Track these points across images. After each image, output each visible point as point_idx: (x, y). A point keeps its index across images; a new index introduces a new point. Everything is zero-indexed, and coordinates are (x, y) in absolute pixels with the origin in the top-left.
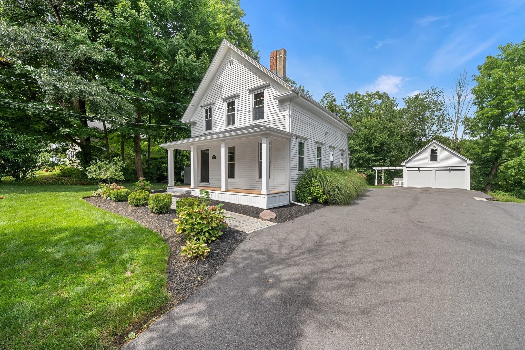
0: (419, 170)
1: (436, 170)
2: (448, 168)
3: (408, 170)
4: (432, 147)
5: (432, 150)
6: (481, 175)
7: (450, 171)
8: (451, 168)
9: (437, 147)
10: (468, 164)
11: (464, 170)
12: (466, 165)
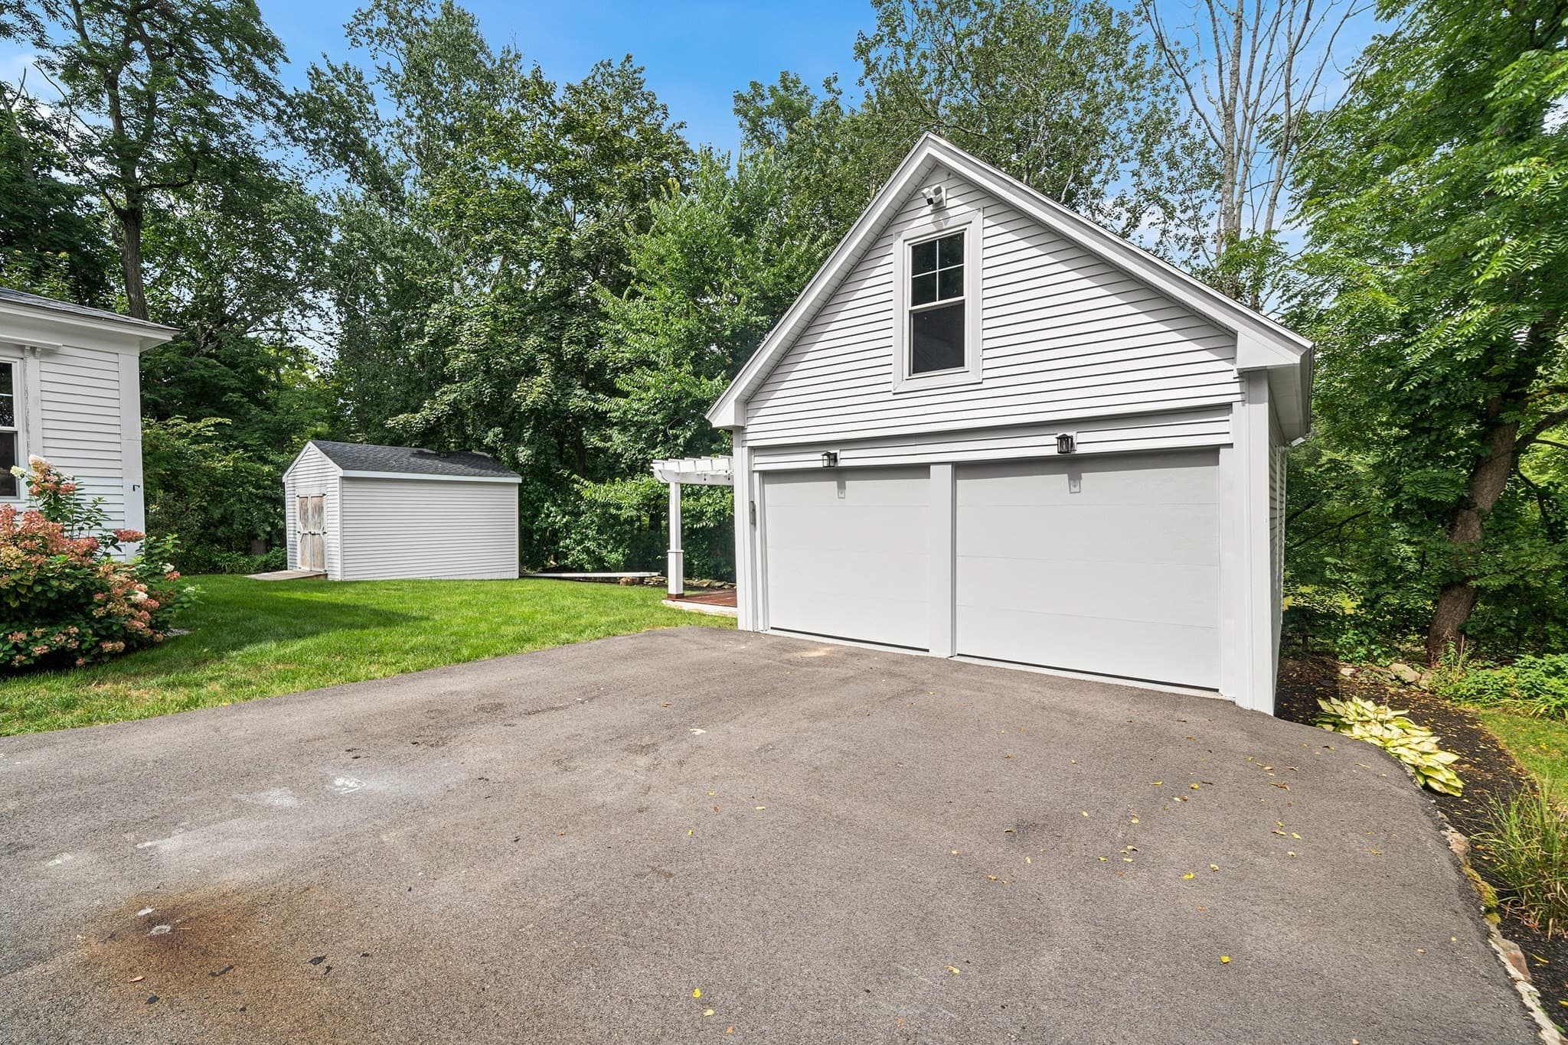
0: (834, 472)
1: (962, 469)
2: (1046, 445)
3: (767, 475)
4: (922, 226)
5: (923, 255)
6: (1398, 514)
7: (1075, 478)
8: (1087, 443)
9: (960, 212)
10: (1249, 377)
11: (1209, 454)
12: (1229, 389)
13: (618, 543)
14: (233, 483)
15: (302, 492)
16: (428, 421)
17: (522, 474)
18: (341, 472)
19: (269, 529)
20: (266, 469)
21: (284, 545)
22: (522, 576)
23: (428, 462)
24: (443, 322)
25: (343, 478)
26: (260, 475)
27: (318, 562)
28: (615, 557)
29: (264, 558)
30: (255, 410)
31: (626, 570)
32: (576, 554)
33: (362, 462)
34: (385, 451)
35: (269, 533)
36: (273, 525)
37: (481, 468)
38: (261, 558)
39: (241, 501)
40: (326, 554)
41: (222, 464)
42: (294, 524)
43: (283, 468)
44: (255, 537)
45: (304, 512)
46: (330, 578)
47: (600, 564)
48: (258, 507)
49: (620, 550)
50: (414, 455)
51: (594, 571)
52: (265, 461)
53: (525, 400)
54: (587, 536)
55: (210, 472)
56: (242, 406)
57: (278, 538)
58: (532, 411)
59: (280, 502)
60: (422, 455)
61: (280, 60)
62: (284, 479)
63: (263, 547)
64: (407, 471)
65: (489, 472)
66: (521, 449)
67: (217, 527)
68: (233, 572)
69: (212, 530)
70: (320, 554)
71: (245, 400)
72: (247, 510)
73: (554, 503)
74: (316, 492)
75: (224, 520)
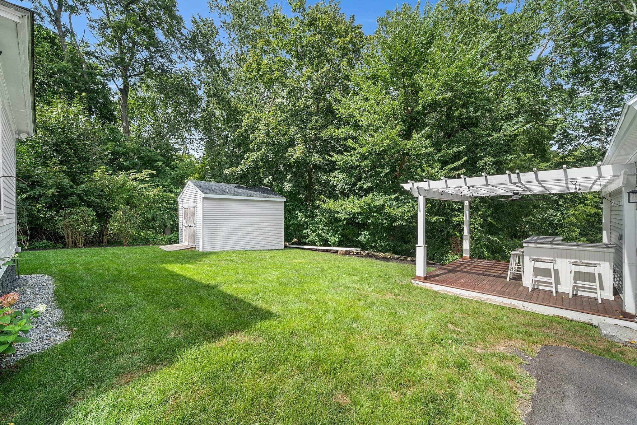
13: (335, 232)
14: (157, 202)
15: (185, 206)
16: (243, 170)
17: (285, 196)
18: (203, 195)
19: (172, 223)
20: (172, 195)
21: (178, 231)
22: (286, 247)
23: (243, 190)
24: (250, 120)
25: (204, 198)
26: (168, 199)
27: (192, 241)
28: (334, 239)
29: (169, 237)
30: (168, 170)
31: (339, 246)
32: (313, 237)
33: (213, 190)
34: (223, 186)
35: (172, 225)
36: (174, 221)
37: (267, 194)
38: (168, 237)
39: (160, 210)
40: (195, 236)
41: (152, 193)
42: (182, 221)
43: (177, 195)
44: (166, 226)
45: (186, 215)
46: (197, 249)
47: (326, 243)
48: (167, 213)
49: (337, 236)
50: (236, 187)
51: (321, 245)
52: (171, 192)
53: (292, 157)
54: (318, 228)
55: (147, 197)
56: (163, 168)
57: (175, 228)
58: (295, 162)
59: (176, 210)
60: (239, 187)
61: (183, 29)
62: (178, 200)
63: (170, 232)
64: (234, 195)
65: (271, 195)
66: (286, 184)
67: (150, 222)
68: (155, 244)
69: (148, 223)
70: (193, 237)
71: (164, 165)
72: (163, 214)
73: (300, 211)
74: (192, 205)
75: (154, 219)
